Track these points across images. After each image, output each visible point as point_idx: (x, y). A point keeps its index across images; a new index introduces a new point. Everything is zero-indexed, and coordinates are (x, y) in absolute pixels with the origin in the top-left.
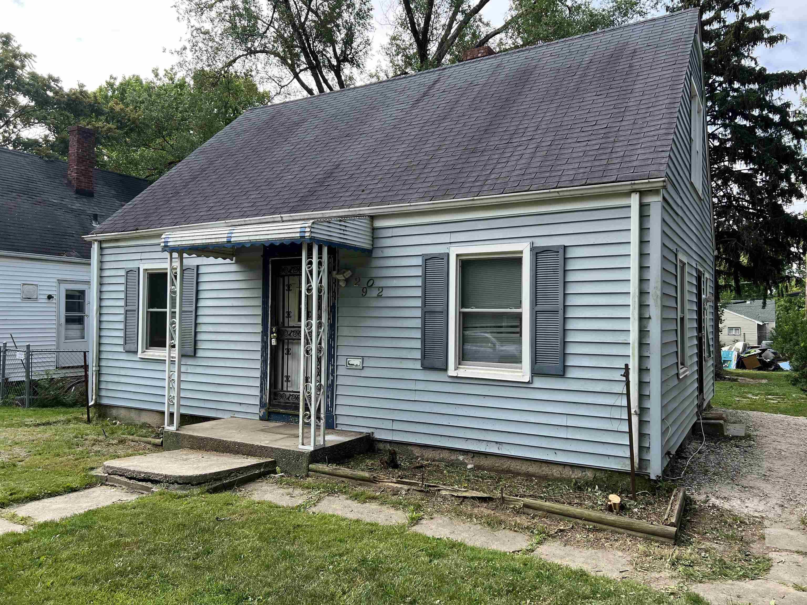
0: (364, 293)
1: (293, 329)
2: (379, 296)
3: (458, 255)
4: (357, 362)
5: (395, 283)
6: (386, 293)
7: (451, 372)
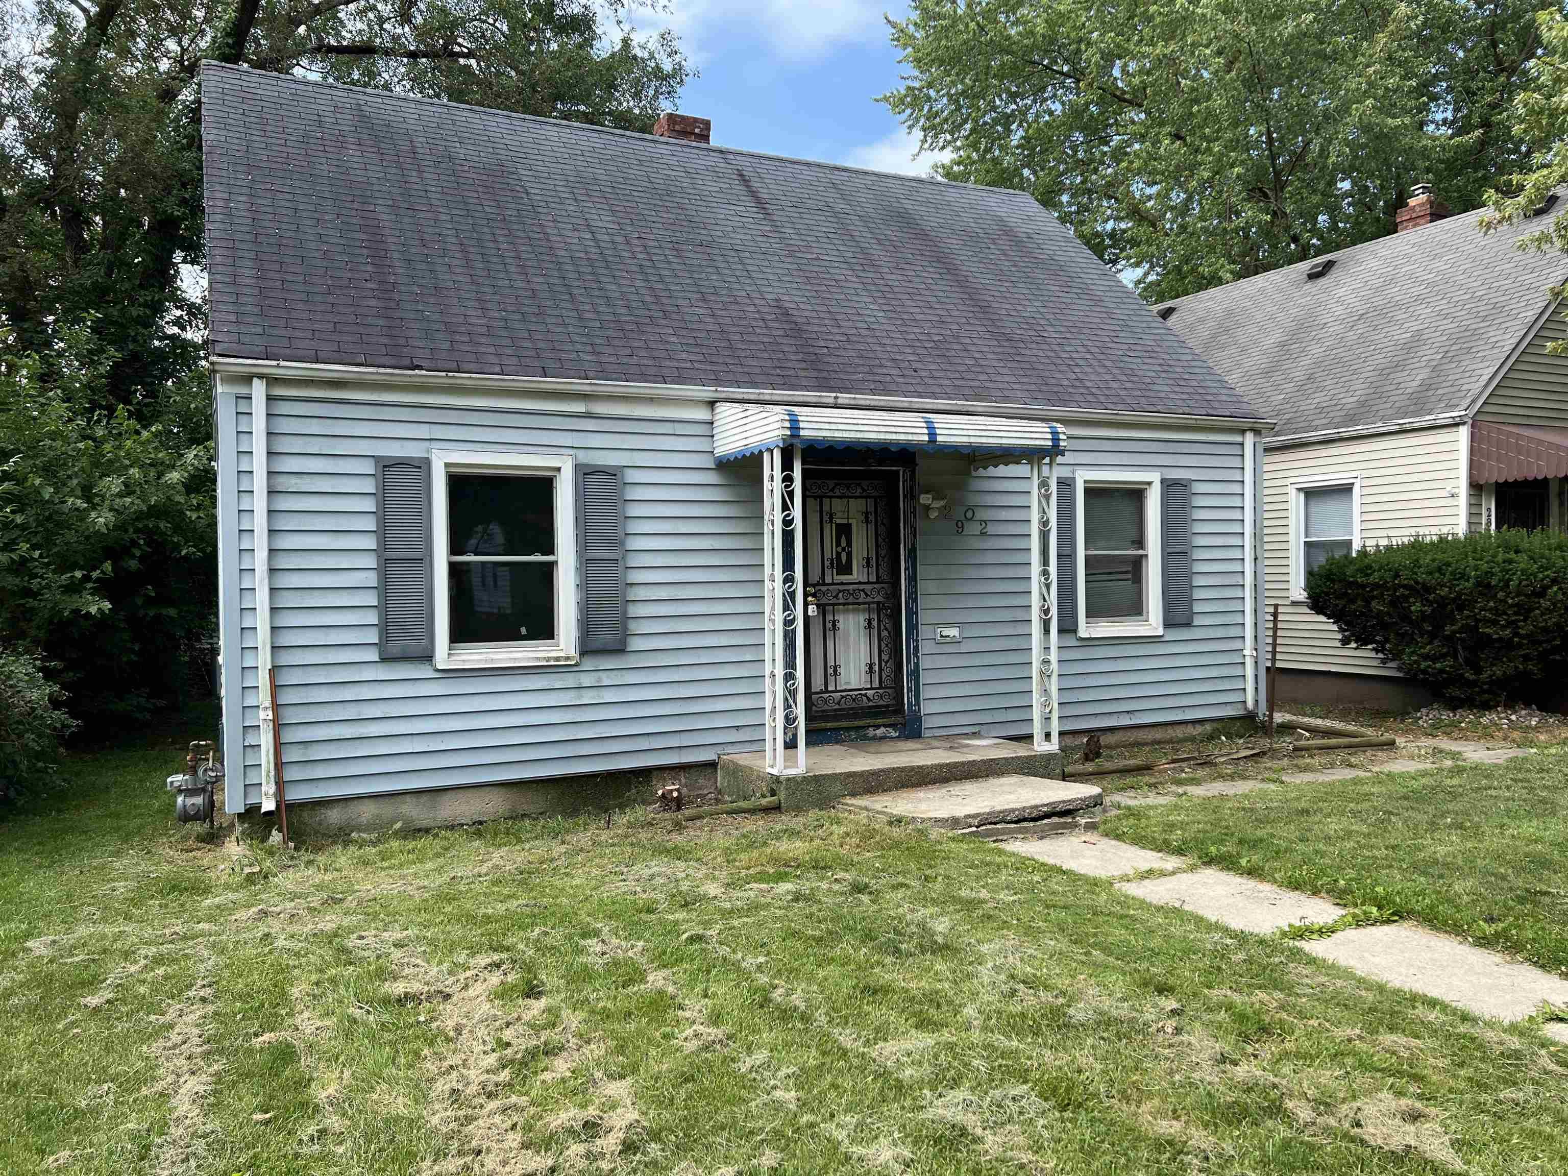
0: (960, 527)
1: (841, 588)
2: (983, 534)
3: (1085, 482)
4: (953, 632)
5: (1004, 515)
6: (991, 529)
7: (1083, 632)
